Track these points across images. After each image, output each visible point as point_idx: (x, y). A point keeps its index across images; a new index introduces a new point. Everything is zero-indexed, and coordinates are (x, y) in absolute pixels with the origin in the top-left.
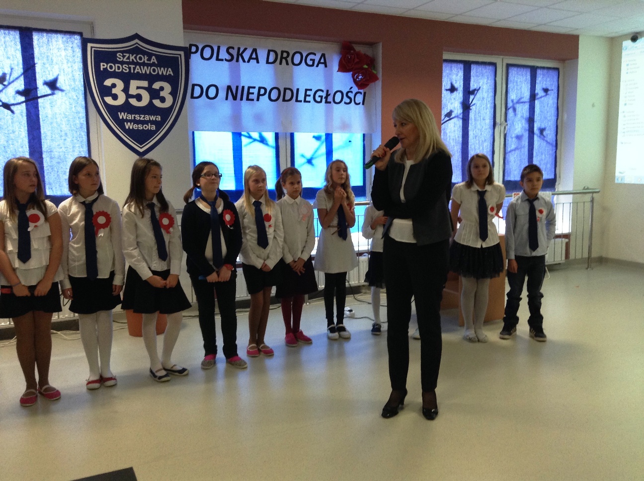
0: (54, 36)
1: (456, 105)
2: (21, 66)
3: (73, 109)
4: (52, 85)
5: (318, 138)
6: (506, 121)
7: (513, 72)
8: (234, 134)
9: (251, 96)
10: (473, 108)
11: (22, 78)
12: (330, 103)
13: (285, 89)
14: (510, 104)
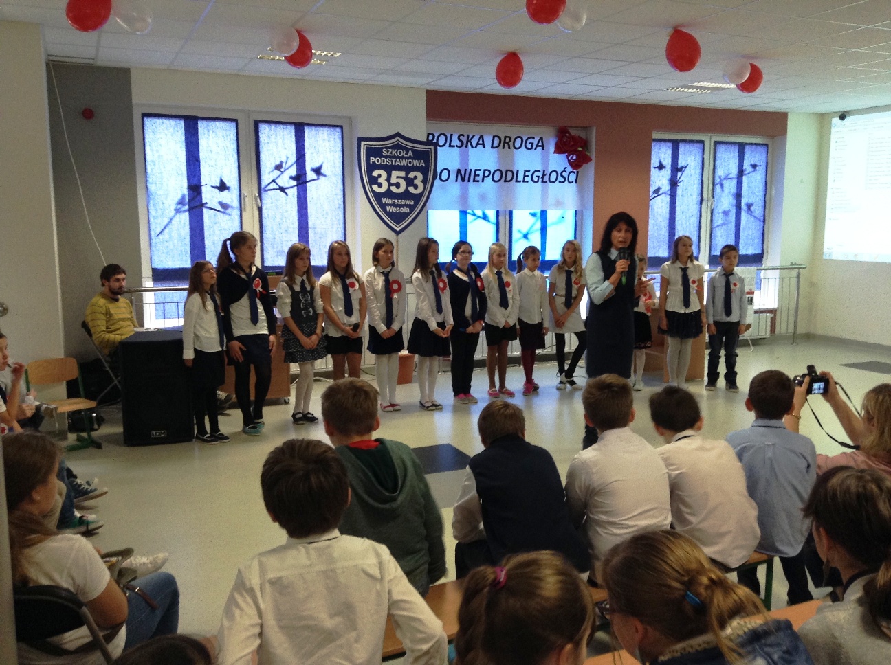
0: (321, 130)
1: (664, 182)
2: (295, 156)
3: (334, 192)
4: (318, 171)
5: (534, 215)
6: (713, 197)
7: (721, 148)
8: (461, 212)
9: (477, 178)
10: (680, 184)
11: (295, 166)
12: (546, 182)
13: (507, 171)
14: (717, 180)
